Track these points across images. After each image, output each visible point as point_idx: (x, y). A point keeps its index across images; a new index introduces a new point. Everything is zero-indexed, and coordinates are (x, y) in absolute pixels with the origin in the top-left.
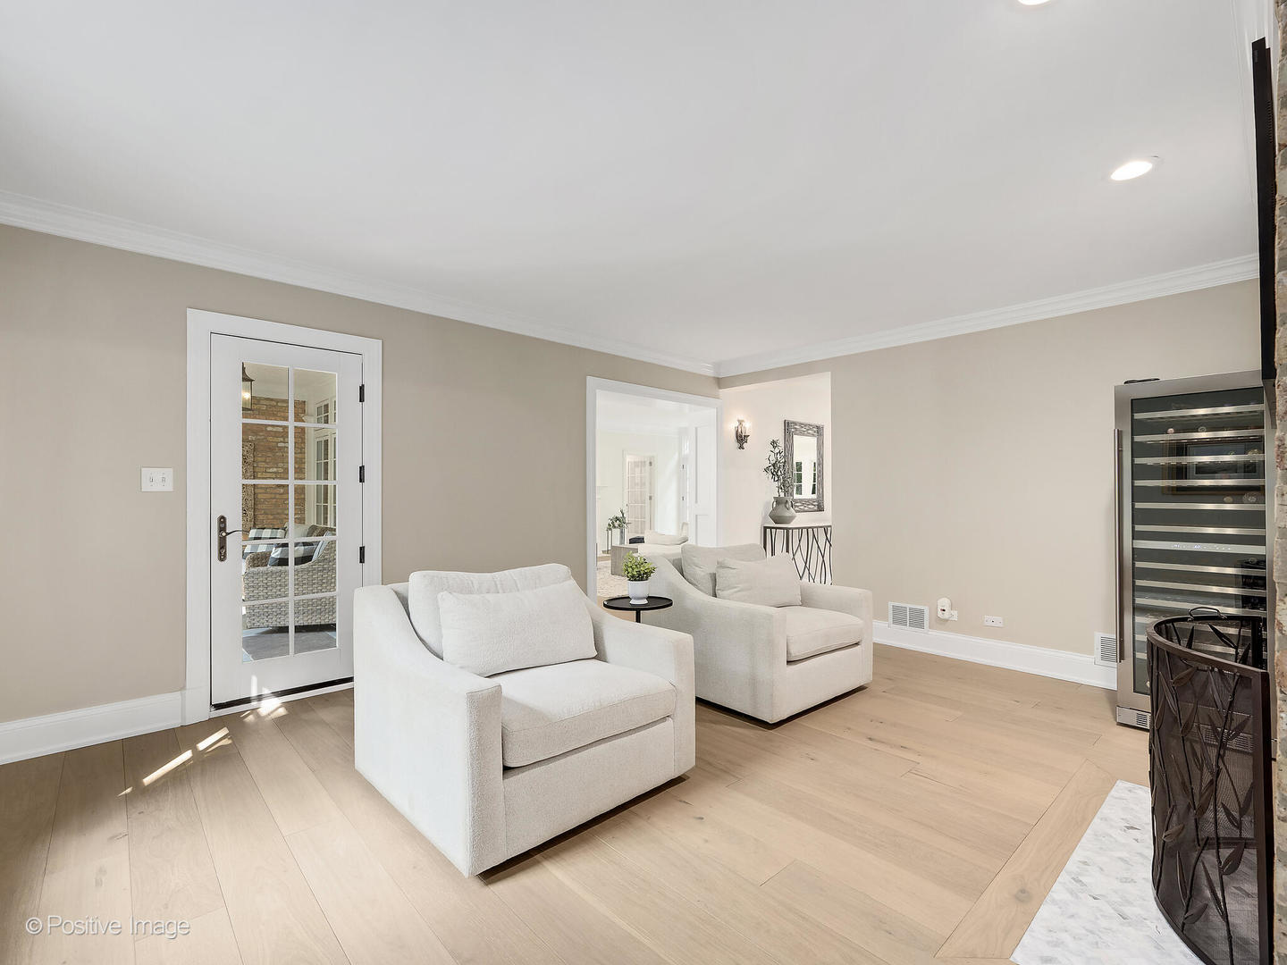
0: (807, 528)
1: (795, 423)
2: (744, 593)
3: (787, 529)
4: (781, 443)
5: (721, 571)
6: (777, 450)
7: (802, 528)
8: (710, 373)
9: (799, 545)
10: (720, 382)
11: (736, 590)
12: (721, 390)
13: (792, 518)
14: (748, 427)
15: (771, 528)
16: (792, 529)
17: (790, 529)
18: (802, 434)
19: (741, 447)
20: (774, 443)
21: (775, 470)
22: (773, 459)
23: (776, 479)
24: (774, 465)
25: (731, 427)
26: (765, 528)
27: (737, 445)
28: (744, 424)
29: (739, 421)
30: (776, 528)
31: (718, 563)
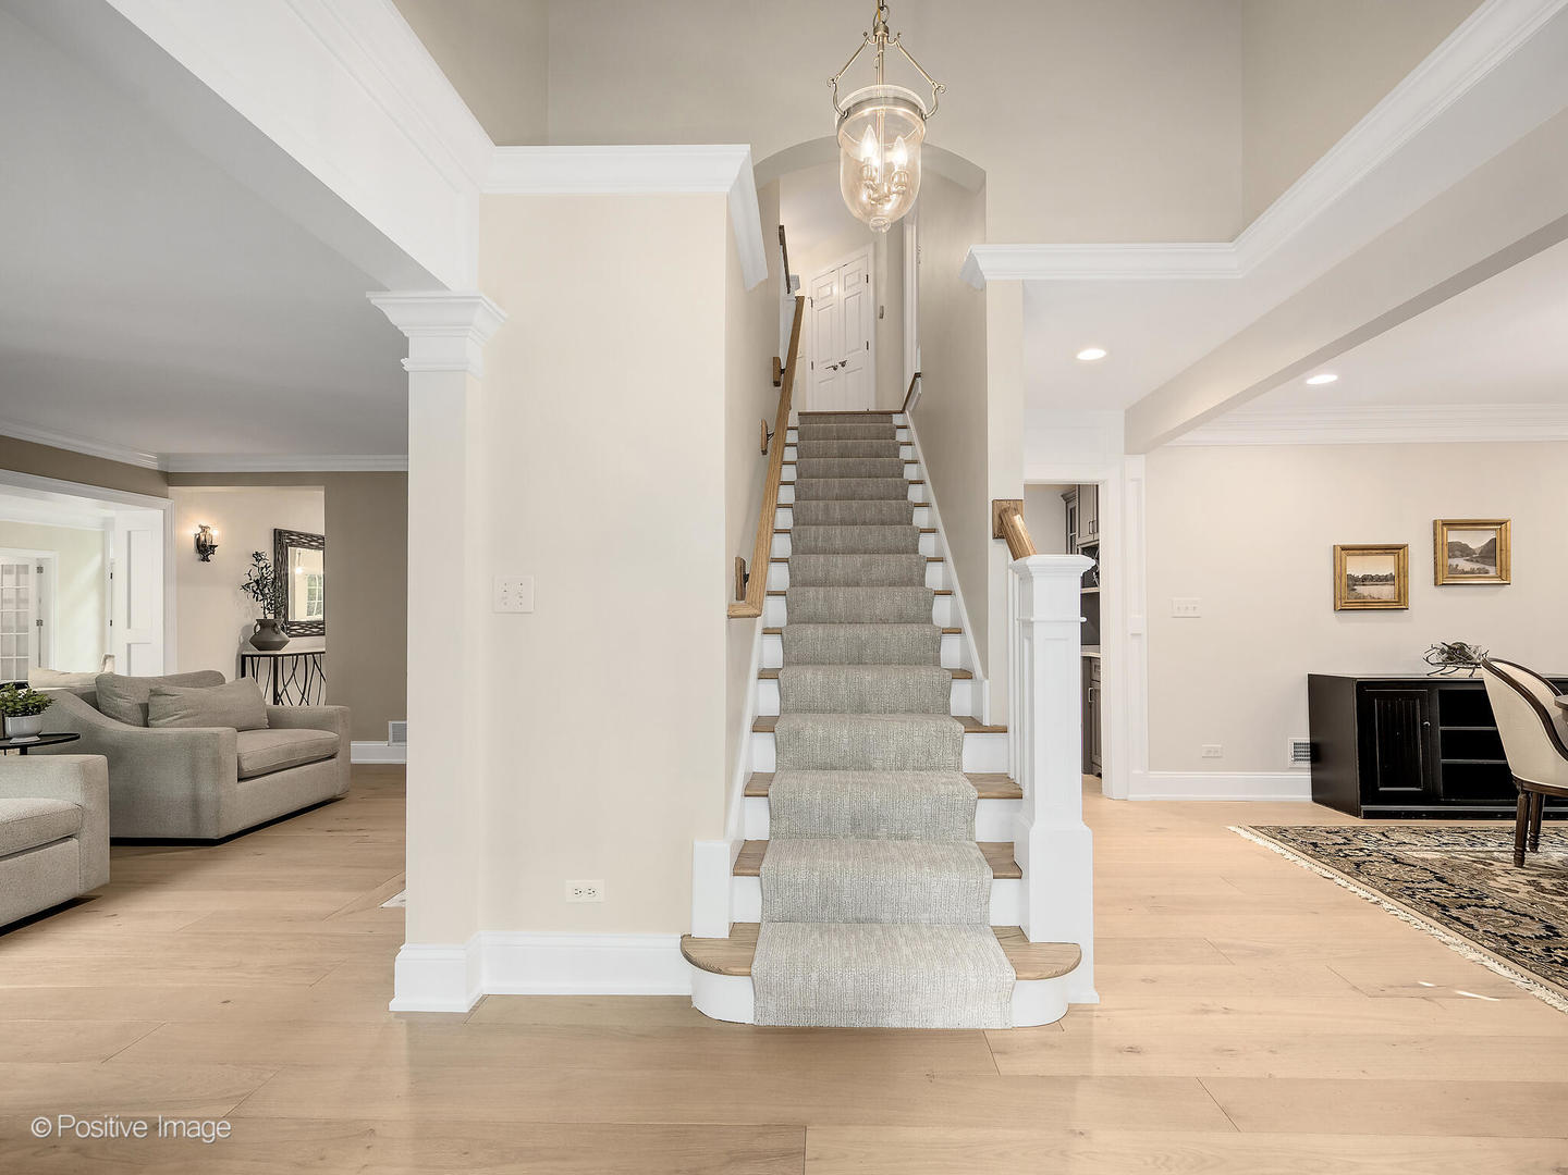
0: (305, 654)
1: (291, 533)
2: (186, 720)
3: (276, 657)
4: (269, 558)
5: (155, 698)
6: (262, 564)
7: (297, 655)
8: (154, 466)
9: (293, 674)
10: (170, 478)
11: (175, 717)
12: (170, 488)
13: (284, 643)
14: (216, 535)
15: (252, 656)
16: (283, 656)
17: (280, 655)
18: (302, 545)
19: (205, 559)
20: (257, 556)
21: (258, 587)
22: (256, 574)
23: (260, 597)
24: (257, 582)
25: (190, 532)
26: (244, 657)
27: (198, 556)
28: (209, 531)
29: (201, 527)
30: (259, 656)
31: (151, 691)
